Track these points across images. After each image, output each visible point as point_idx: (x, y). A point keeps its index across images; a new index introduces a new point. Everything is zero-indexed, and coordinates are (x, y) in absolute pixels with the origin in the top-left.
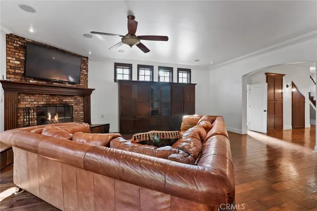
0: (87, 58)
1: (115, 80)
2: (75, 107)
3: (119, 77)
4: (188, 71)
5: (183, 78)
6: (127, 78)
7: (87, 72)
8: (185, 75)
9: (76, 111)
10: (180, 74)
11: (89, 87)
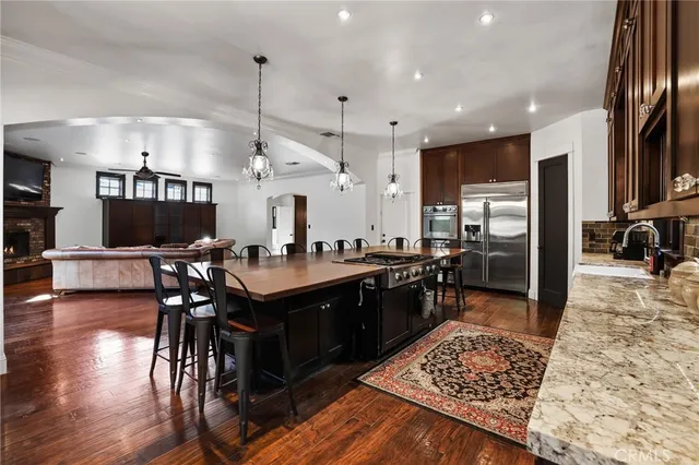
0: (49, 163)
1: (98, 196)
2: (33, 234)
3: (103, 192)
4: (209, 186)
5: (201, 195)
6: (115, 193)
7: (49, 183)
8: (204, 190)
9: (34, 239)
10: (197, 189)
11: (53, 204)
